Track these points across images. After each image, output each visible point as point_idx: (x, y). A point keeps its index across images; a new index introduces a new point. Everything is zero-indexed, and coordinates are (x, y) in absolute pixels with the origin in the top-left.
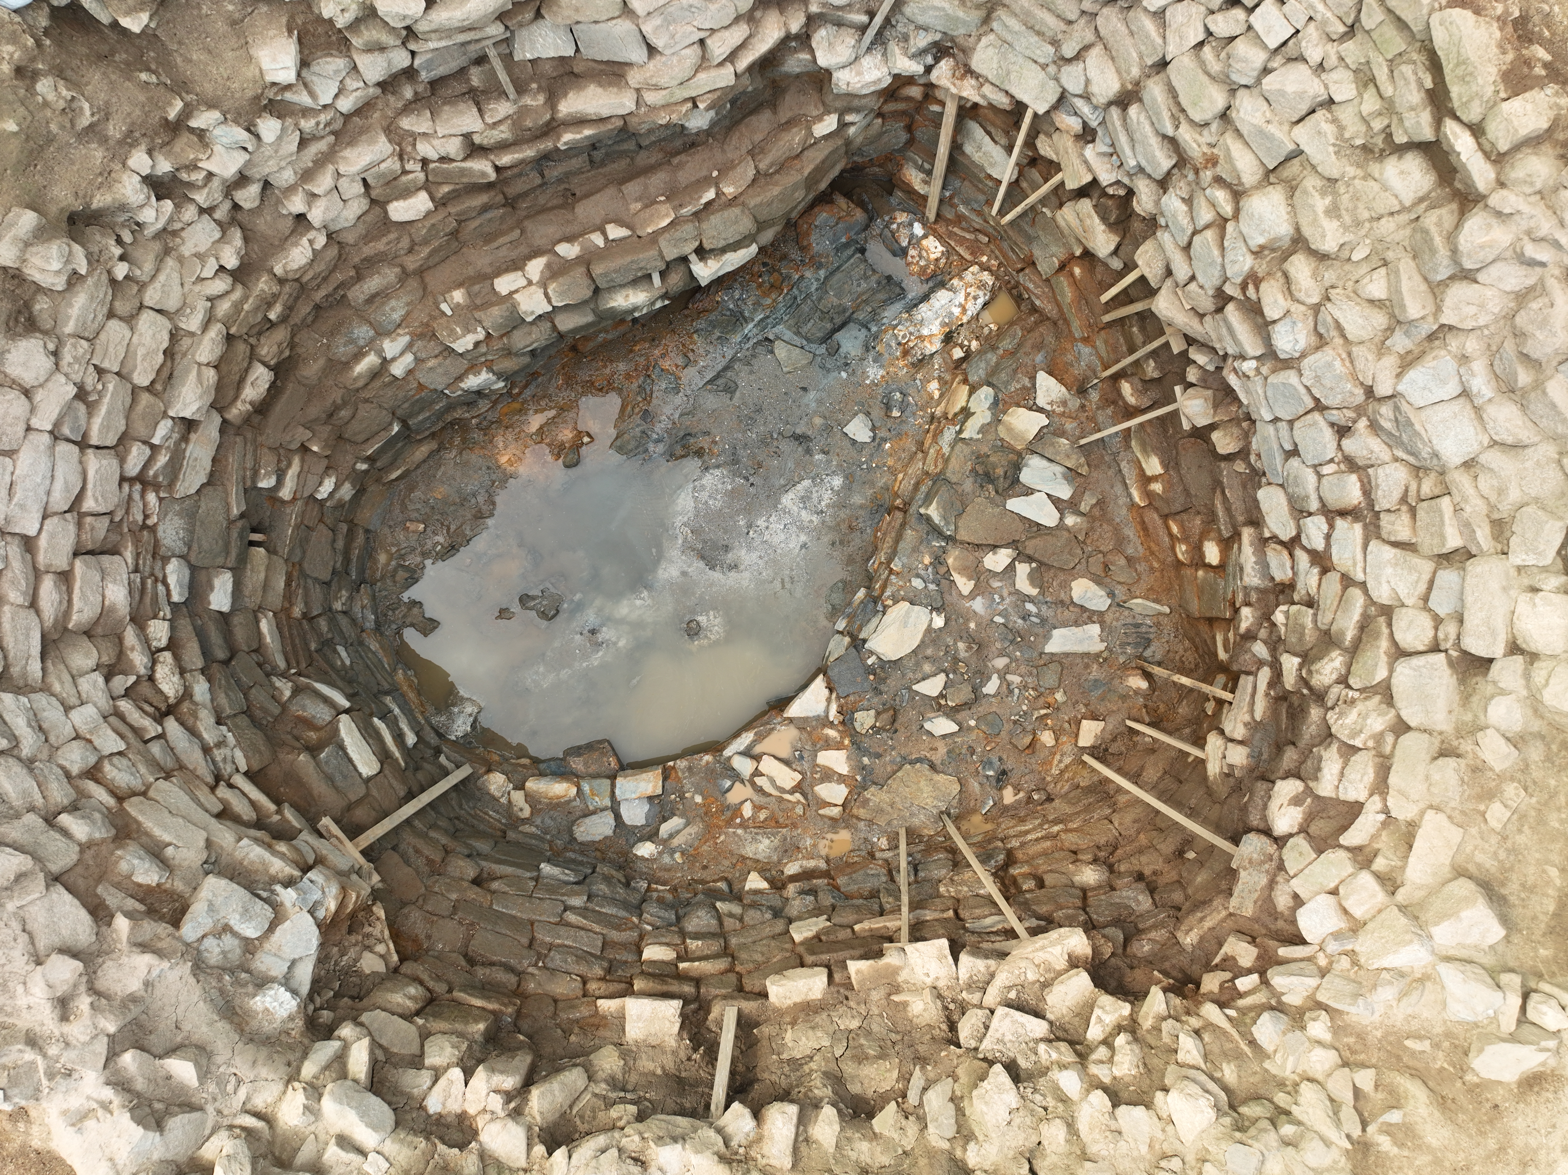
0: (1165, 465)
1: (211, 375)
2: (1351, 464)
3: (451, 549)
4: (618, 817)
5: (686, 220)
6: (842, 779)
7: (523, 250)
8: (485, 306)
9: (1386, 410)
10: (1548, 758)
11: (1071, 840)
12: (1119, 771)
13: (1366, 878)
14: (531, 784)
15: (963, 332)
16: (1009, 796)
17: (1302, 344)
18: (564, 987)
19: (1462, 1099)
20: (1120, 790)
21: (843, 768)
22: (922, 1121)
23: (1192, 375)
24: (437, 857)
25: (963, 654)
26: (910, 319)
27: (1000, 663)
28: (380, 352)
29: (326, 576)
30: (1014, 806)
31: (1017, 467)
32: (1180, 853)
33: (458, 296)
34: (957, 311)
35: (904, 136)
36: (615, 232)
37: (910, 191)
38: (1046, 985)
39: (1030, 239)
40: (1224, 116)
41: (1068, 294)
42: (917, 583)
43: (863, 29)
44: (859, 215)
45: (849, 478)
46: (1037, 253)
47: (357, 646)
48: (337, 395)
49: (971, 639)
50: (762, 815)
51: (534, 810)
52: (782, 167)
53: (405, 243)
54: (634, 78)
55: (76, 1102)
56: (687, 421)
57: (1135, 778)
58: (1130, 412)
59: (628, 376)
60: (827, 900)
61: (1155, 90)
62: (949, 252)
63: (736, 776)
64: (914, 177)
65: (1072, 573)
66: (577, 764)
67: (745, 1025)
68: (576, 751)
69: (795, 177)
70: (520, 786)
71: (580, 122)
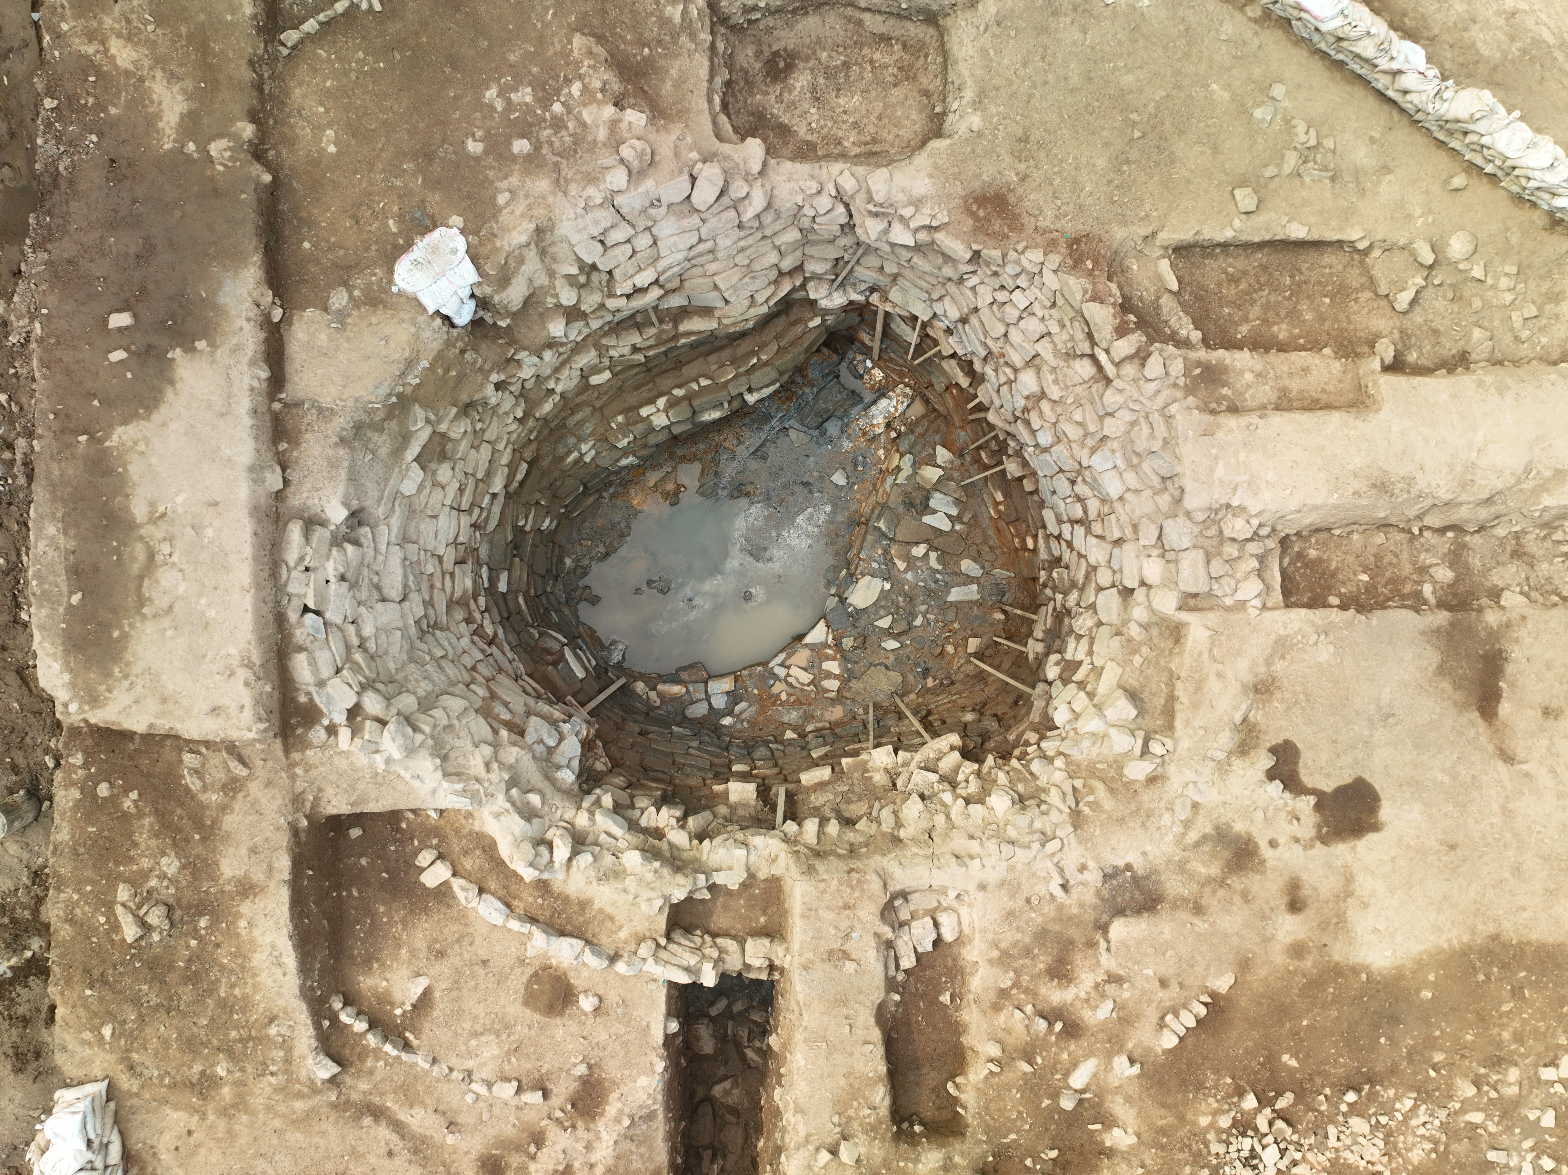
0: (1005, 496)
1: (506, 470)
2: (1079, 499)
3: (607, 555)
4: (710, 704)
5: (742, 375)
6: (836, 677)
7: (655, 393)
8: (636, 423)
9: (1087, 473)
10: (1161, 634)
11: (962, 702)
12: (990, 665)
13: (1082, 694)
14: (660, 687)
15: (897, 422)
16: (930, 683)
17: (1050, 441)
18: (694, 782)
19: (1121, 789)
20: (990, 674)
21: (837, 671)
22: (879, 823)
23: (1010, 452)
24: (619, 721)
25: (902, 604)
26: (866, 415)
27: (923, 608)
28: (579, 450)
29: (543, 573)
30: (933, 688)
31: (927, 499)
32: (1016, 703)
33: (620, 418)
34: (892, 410)
35: (858, 319)
36: (704, 382)
37: (863, 343)
38: (939, 759)
39: (930, 373)
40: (1006, 335)
41: (951, 403)
42: (875, 565)
43: (833, 281)
44: (835, 357)
45: (835, 506)
46: (934, 380)
47: (558, 611)
48: (556, 474)
49: (906, 595)
50: (792, 699)
51: (663, 702)
52: (792, 344)
53: (596, 395)
54: (717, 314)
55: (495, 809)
56: (740, 477)
57: (997, 668)
58: (987, 468)
59: (705, 452)
60: (830, 739)
61: (974, 320)
62: (886, 377)
63: (776, 678)
64: (865, 338)
65: (961, 556)
66: (684, 676)
67: (790, 796)
68: (684, 669)
69: (799, 349)
70: (654, 688)
71: (690, 333)
